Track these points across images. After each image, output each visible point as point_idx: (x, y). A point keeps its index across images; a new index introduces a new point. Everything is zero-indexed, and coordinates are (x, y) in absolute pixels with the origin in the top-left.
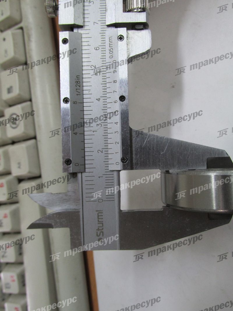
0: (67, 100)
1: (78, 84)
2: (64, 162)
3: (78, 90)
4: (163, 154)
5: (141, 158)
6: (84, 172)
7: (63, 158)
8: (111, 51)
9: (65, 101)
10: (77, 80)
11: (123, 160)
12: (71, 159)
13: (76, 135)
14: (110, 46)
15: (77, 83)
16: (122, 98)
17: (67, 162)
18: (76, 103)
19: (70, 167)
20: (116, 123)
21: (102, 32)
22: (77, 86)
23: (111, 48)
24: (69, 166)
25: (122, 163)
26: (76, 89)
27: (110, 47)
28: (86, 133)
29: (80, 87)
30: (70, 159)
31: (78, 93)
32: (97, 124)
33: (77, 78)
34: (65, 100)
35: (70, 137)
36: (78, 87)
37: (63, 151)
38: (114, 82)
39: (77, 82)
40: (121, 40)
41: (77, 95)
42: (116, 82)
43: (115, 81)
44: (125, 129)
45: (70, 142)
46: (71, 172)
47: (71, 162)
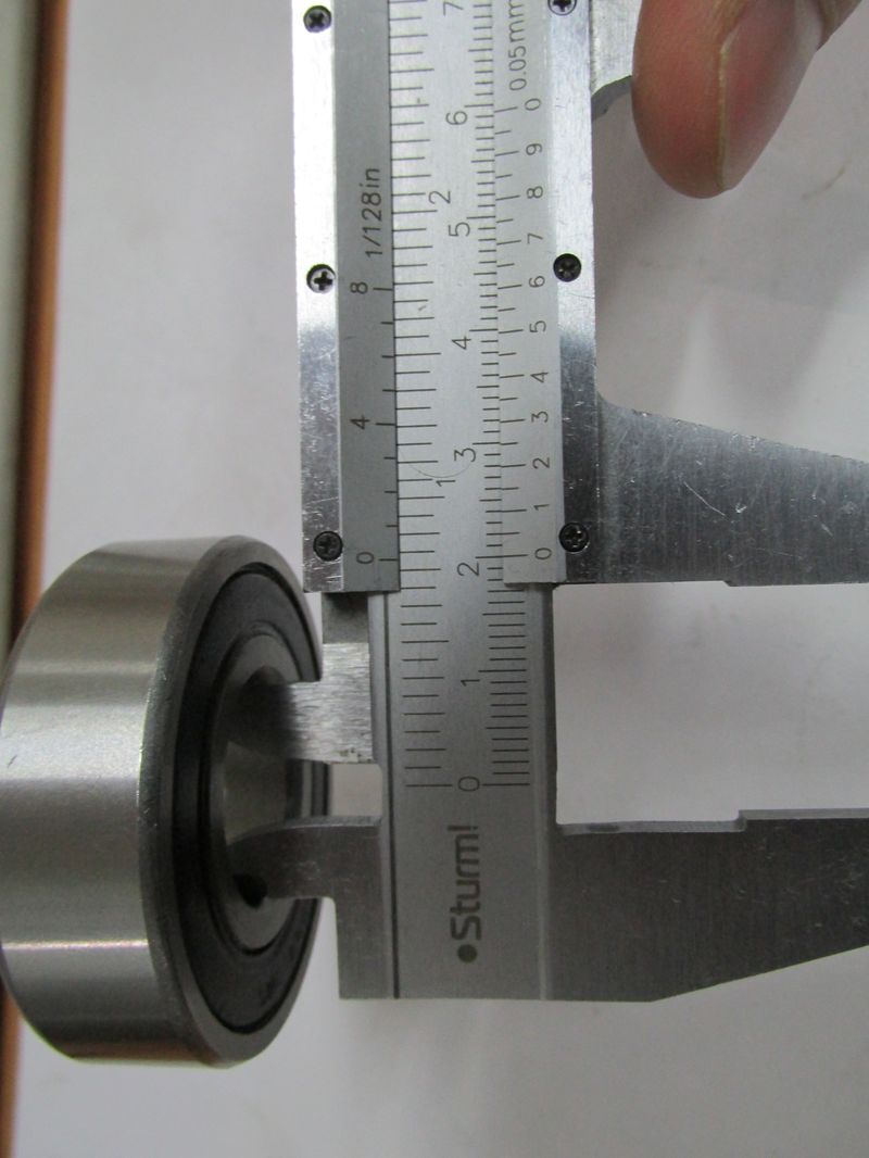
0: (324, 274)
1: (370, 206)
2: (311, 545)
3: (370, 234)
4: (744, 512)
5: (646, 533)
6: (394, 592)
7: (307, 530)
8: (519, 56)
9: (317, 281)
10: (370, 191)
11: (568, 537)
12: (340, 532)
13: (363, 428)
14: (515, 36)
15: (370, 201)
16: (563, 266)
17: (322, 544)
18: (362, 288)
19: (335, 569)
20: (539, 376)
21: (481, 45)
22: (367, 214)
23: (516, 44)
24: (331, 563)
25: (562, 552)
26: (365, 229)
27: (512, 40)
28: (405, 490)
29: (379, 218)
30: (336, 534)
31: (374, 248)
32: (456, 452)
33: (369, 179)
34: (319, 274)
35: (334, 438)
36: (374, 222)
37: (305, 501)
38: (531, 193)
39: (368, 198)
40: (562, 8)
41: (368, 253)
42: (538, 193)
43: (534, 190)
44: (580, 403)
45: (335, 459)
46: (341, 589)
47: (342, 546)
